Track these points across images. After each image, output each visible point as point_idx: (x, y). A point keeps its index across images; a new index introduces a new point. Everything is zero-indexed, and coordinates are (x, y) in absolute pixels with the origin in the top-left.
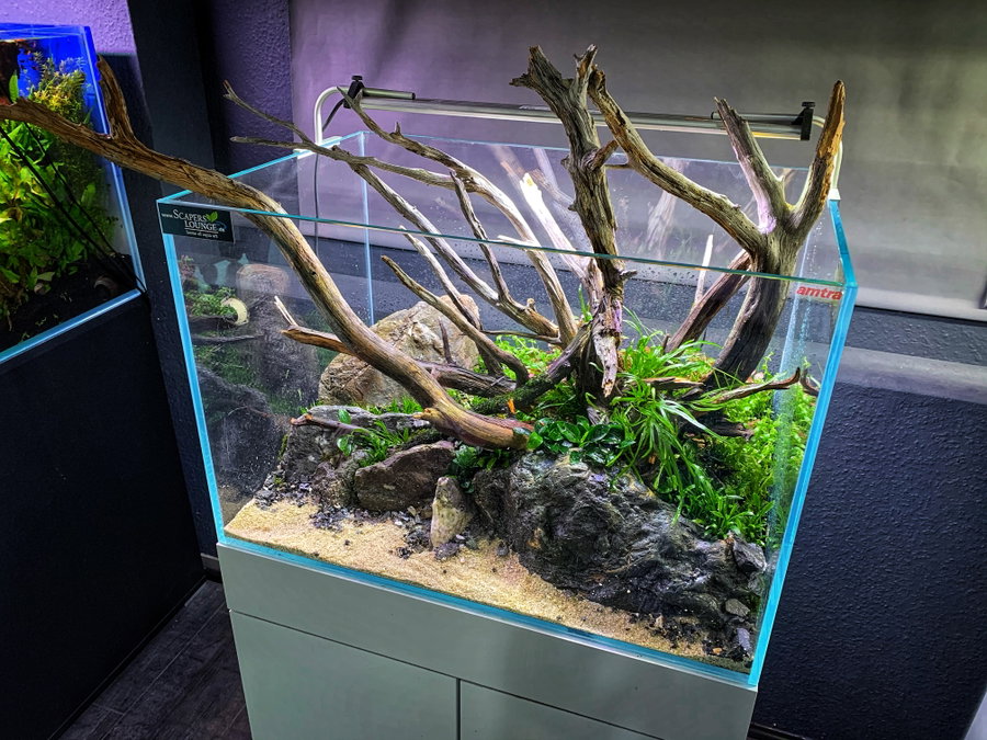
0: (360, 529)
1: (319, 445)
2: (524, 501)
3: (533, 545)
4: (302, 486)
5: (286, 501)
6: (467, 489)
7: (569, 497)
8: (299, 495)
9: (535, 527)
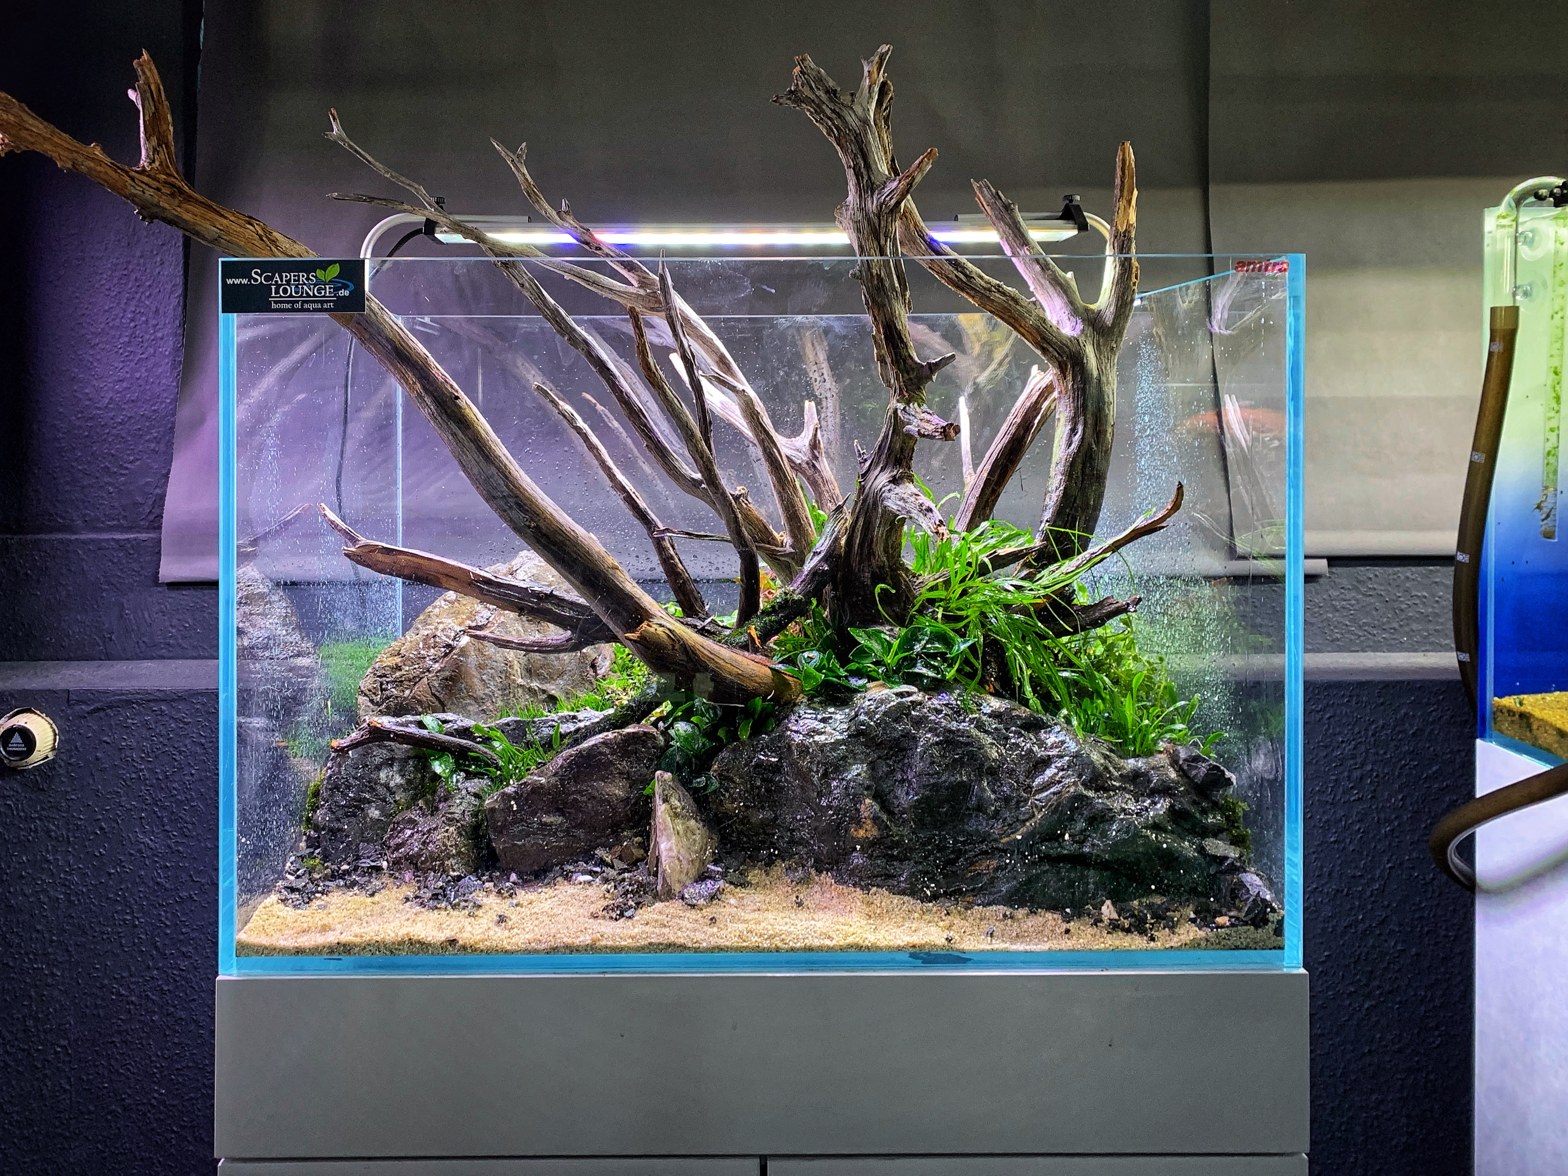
7: (906, 735)
9: (857, 799)
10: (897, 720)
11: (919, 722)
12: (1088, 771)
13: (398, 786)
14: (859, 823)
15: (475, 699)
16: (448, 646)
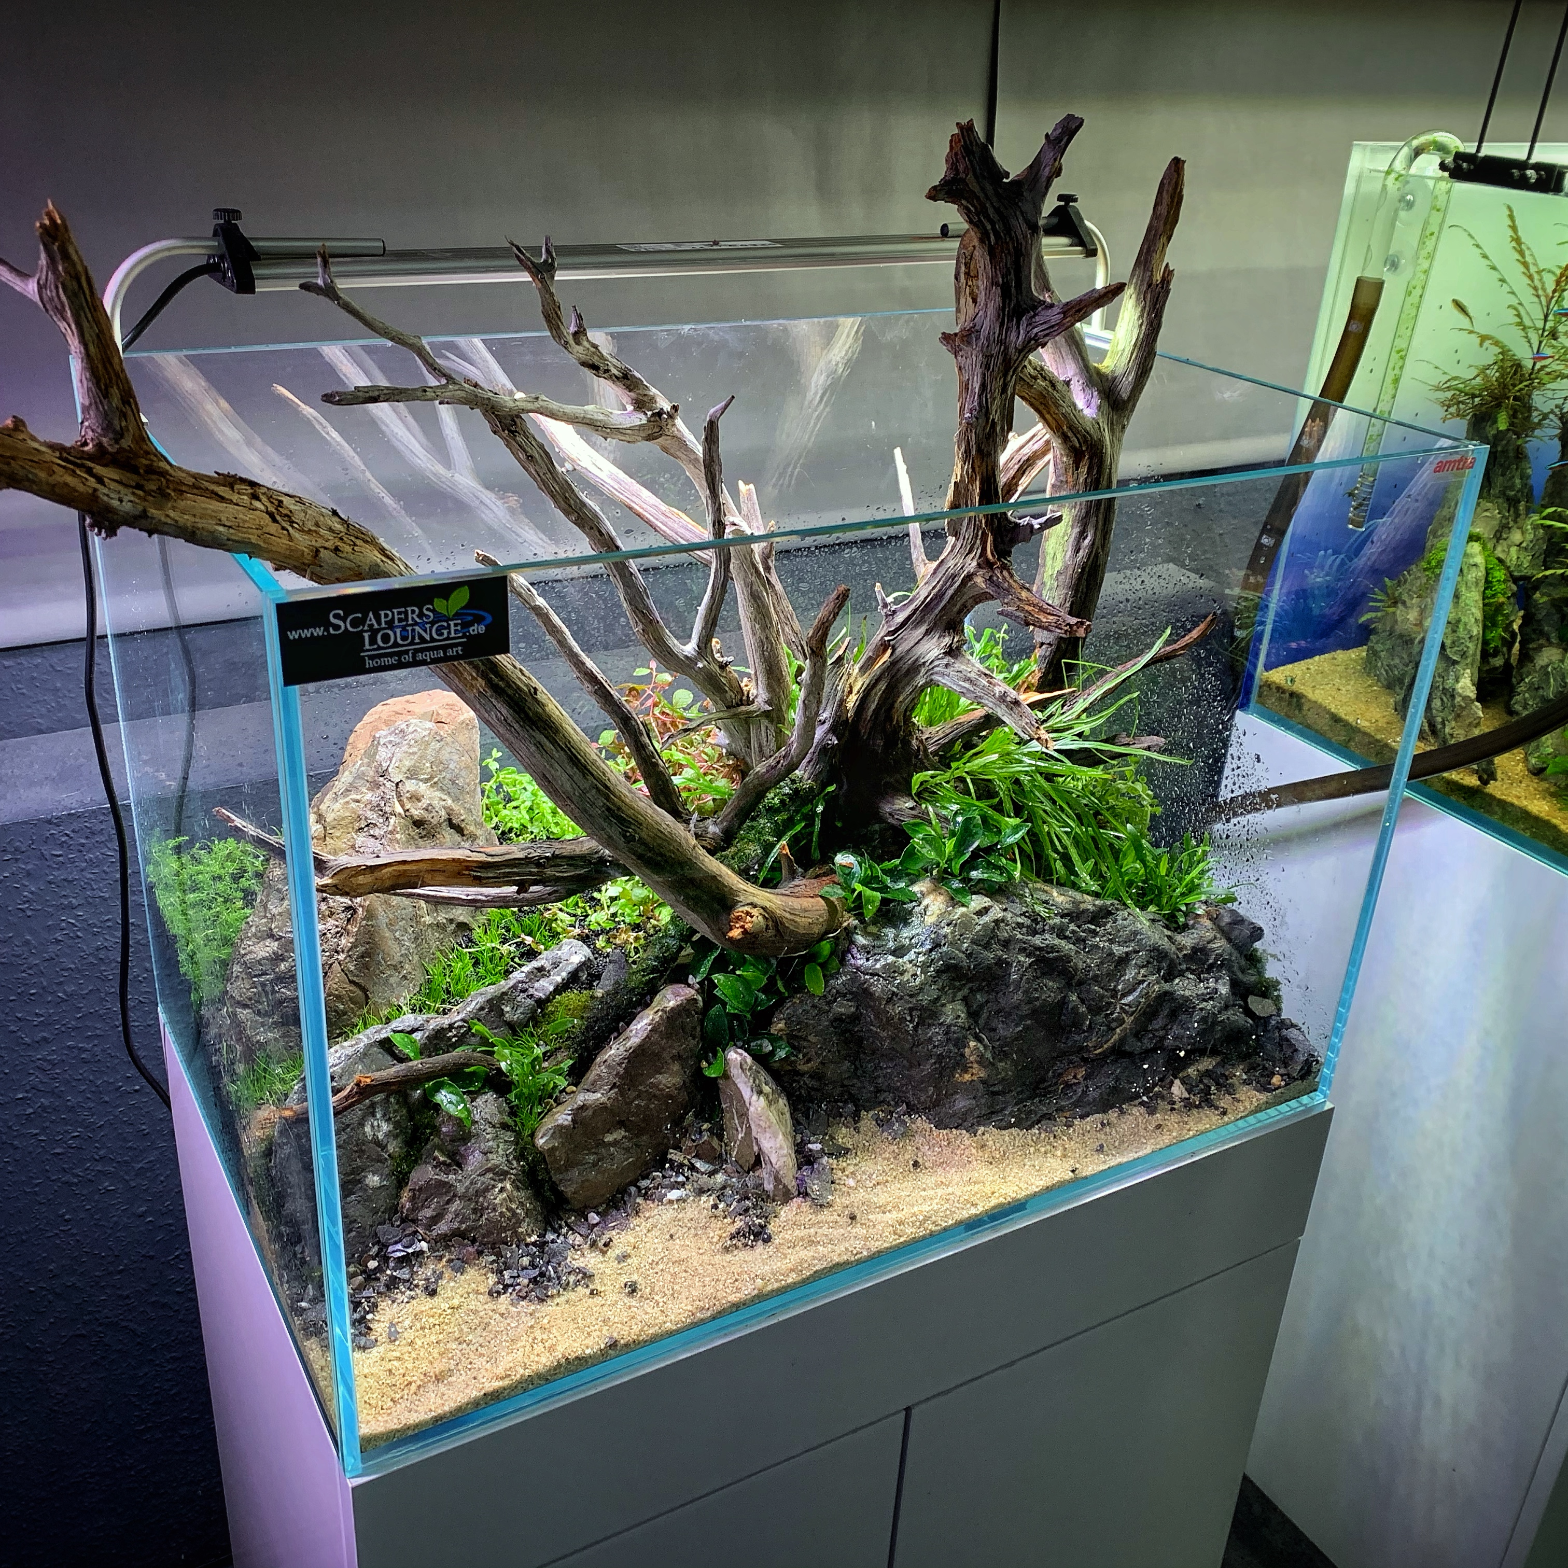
1: (377, 1141)
2: (923, 1009)
3: (967, 1077)
4: (397, 1251)
5: (384, 1304)
6: (772, 1053)
8: (404, 1274)
9: (961, 1043)
10: (986, 946)
11: (1006, 944)
12: (1165, 964)
13: (388, 1135)
14: (966, 1069)
16: (348, 908)
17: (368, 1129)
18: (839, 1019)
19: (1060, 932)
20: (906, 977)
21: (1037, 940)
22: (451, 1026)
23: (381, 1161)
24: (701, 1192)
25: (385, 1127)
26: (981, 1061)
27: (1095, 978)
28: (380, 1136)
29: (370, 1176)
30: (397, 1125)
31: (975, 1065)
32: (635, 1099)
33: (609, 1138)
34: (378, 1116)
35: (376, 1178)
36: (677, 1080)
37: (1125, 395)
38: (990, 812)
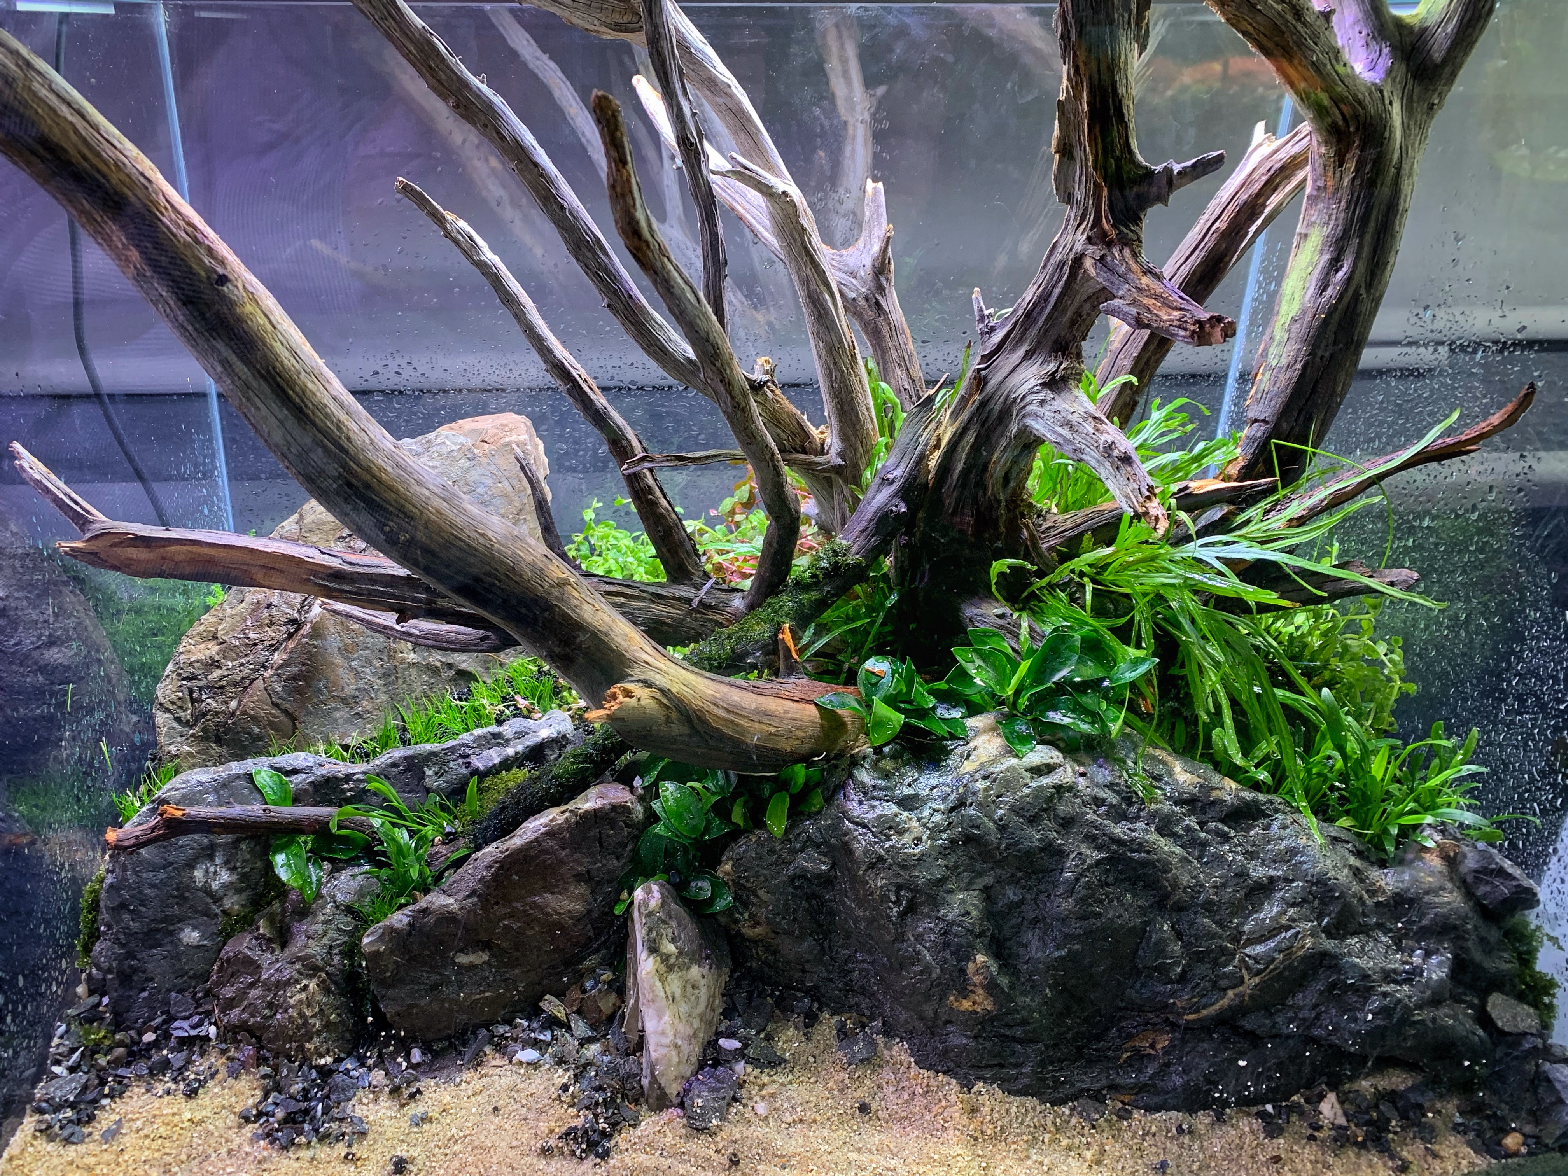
0: (417, 1109)
1: (207, 891)
2: (915, 890)
3: (968, 1005)
4: (182, 1029)
5: (137, 1090)
6: (711, 901)
7: (1048, 848)
8: (177, 1059)
9: (964, 954)
10: (1033, 820)
11: (1067, 823)
12: (1334, 909)
13: (225, 886)
14: (964, 993)
15: (344, 701)
16: (293, 621)
17: (199, 874)
18: (802, 875)
19: (1165, 826)
20: (907, 839)
21: (1119, 830)
22: (348, 778)
23: (207, 913)
24: (561, 1061)
25: (225, 876)
26: (991, 987)
27: (1209, 907)
28: (215, 885)
29: (188, 930)
30: (244, 877)
31: (980, 991)
32: (504, 917)
33: (463, 959)
34: (218, 861)
35: (195, 934)
36: (578, 907)
37: (1438, 55)
38: (1109, 637)
